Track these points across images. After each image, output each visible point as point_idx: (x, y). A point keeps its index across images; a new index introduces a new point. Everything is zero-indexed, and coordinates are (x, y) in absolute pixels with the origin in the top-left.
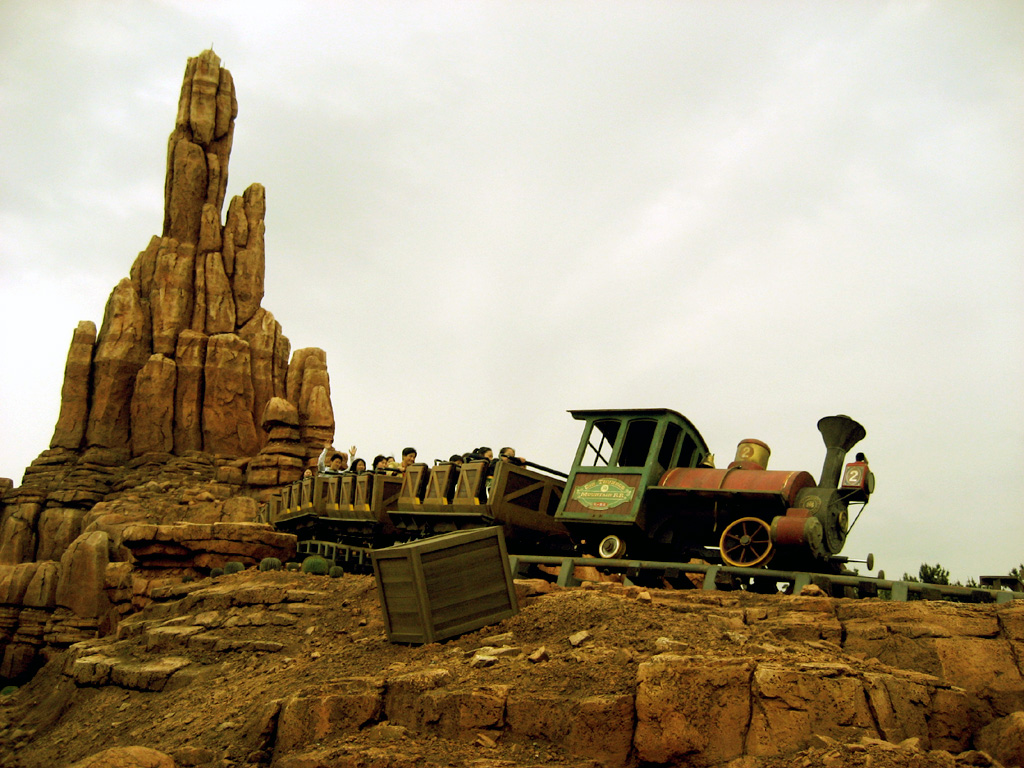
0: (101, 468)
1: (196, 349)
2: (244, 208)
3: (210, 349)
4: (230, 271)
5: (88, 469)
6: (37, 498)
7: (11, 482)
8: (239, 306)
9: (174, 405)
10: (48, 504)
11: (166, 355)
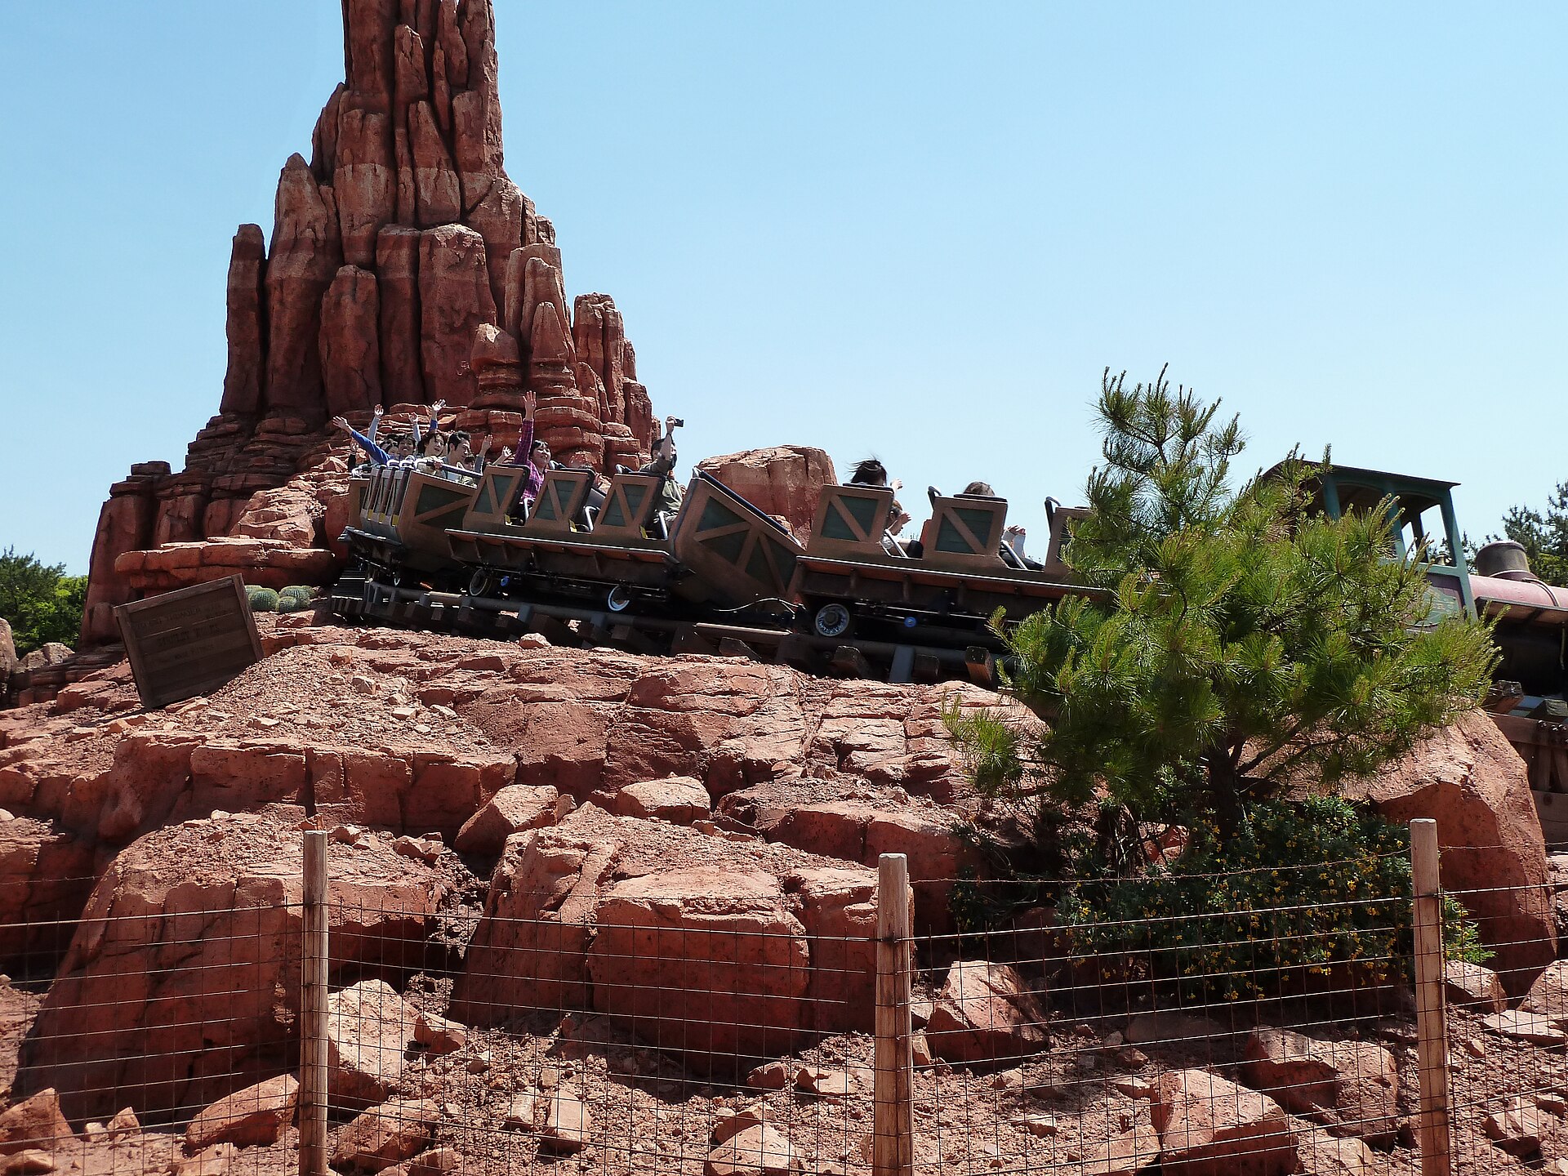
0: (283, 438)
1: (405, 253)
2: (460, 26)
3: (424, 250)
4: (446, 127)
5: (268, 442)
6: (198, 488)
7: (167, 465)
8: (465, 180)
9: (380, 340)
10: (214, 495)
11: (361, 266)
